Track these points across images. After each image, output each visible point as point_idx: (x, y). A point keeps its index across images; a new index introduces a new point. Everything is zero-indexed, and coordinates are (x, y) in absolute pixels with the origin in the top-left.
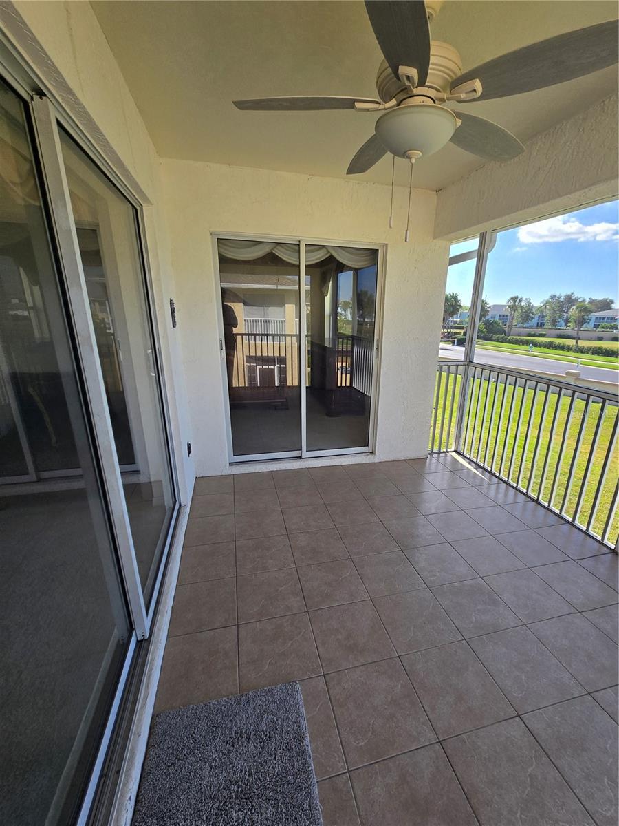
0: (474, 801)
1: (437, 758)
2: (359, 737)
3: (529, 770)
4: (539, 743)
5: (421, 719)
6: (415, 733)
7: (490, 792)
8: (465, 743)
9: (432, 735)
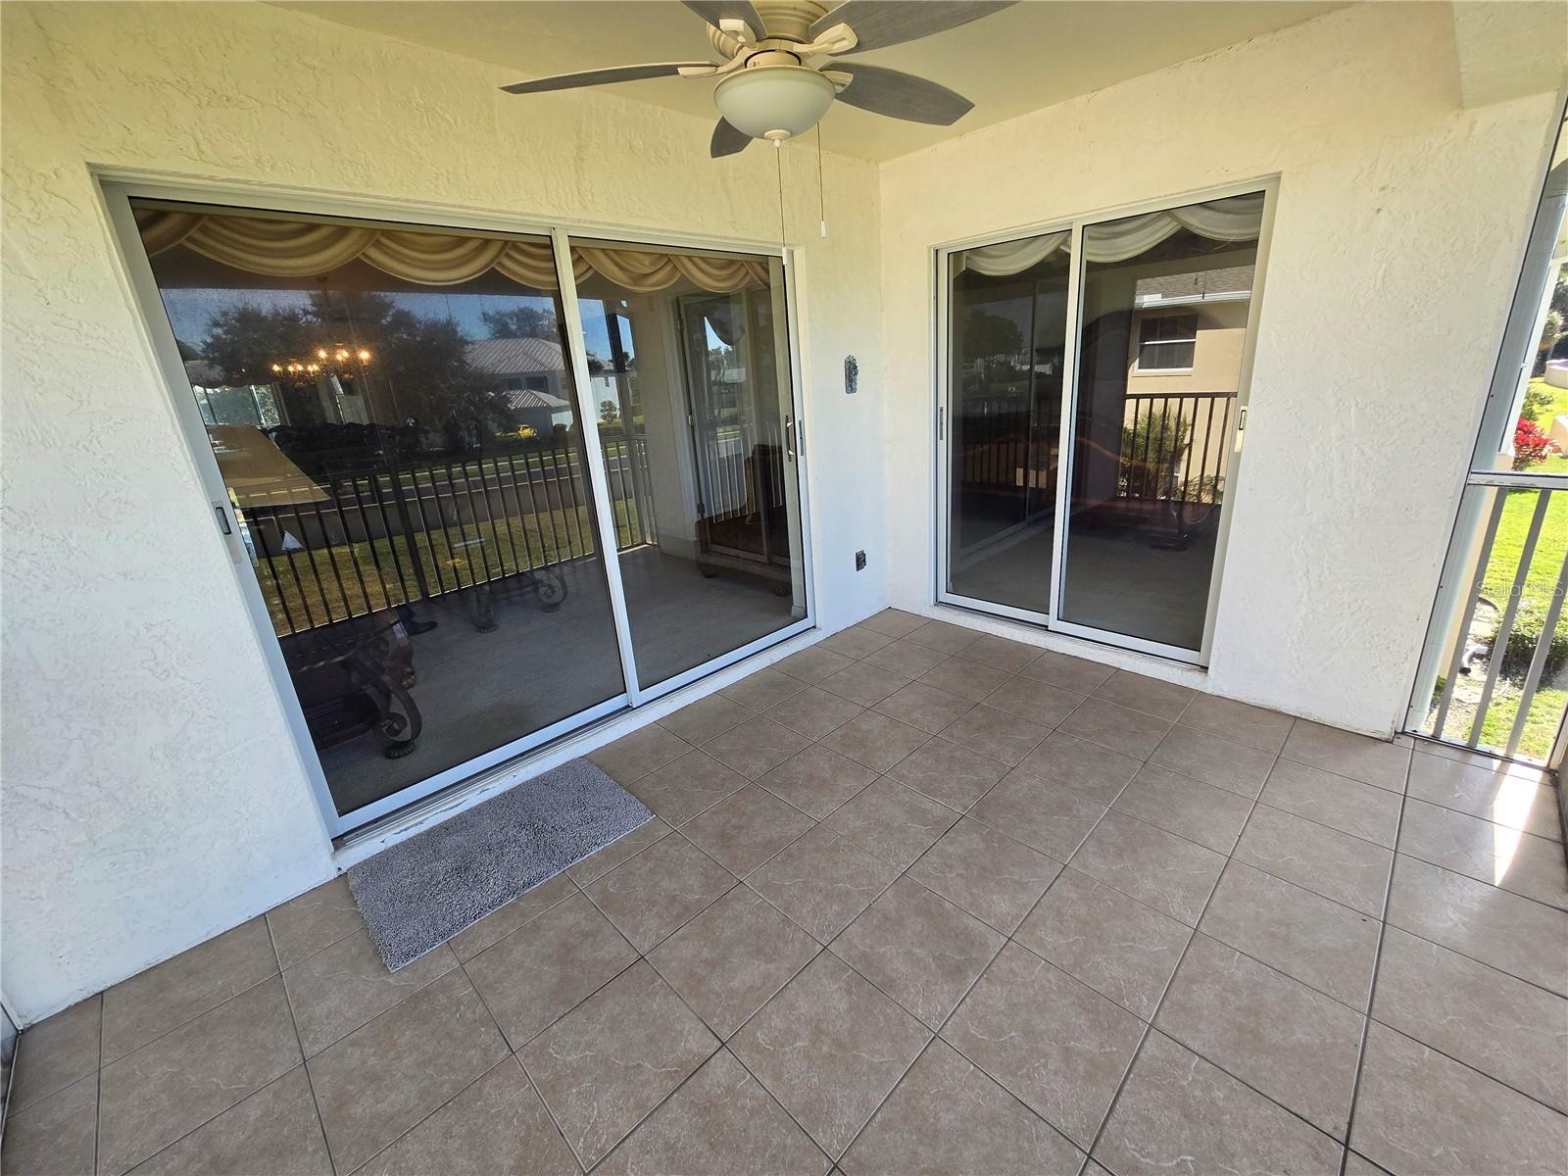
0: (587, 1004)
1: (622, 959)
2: (618, 885)
3: (646, 1064)
4: (692, 1075)
5: (663, 932)
6: (642, 930)
7: (602, 1019)
8: (652, 983)
9: (647, 946)
